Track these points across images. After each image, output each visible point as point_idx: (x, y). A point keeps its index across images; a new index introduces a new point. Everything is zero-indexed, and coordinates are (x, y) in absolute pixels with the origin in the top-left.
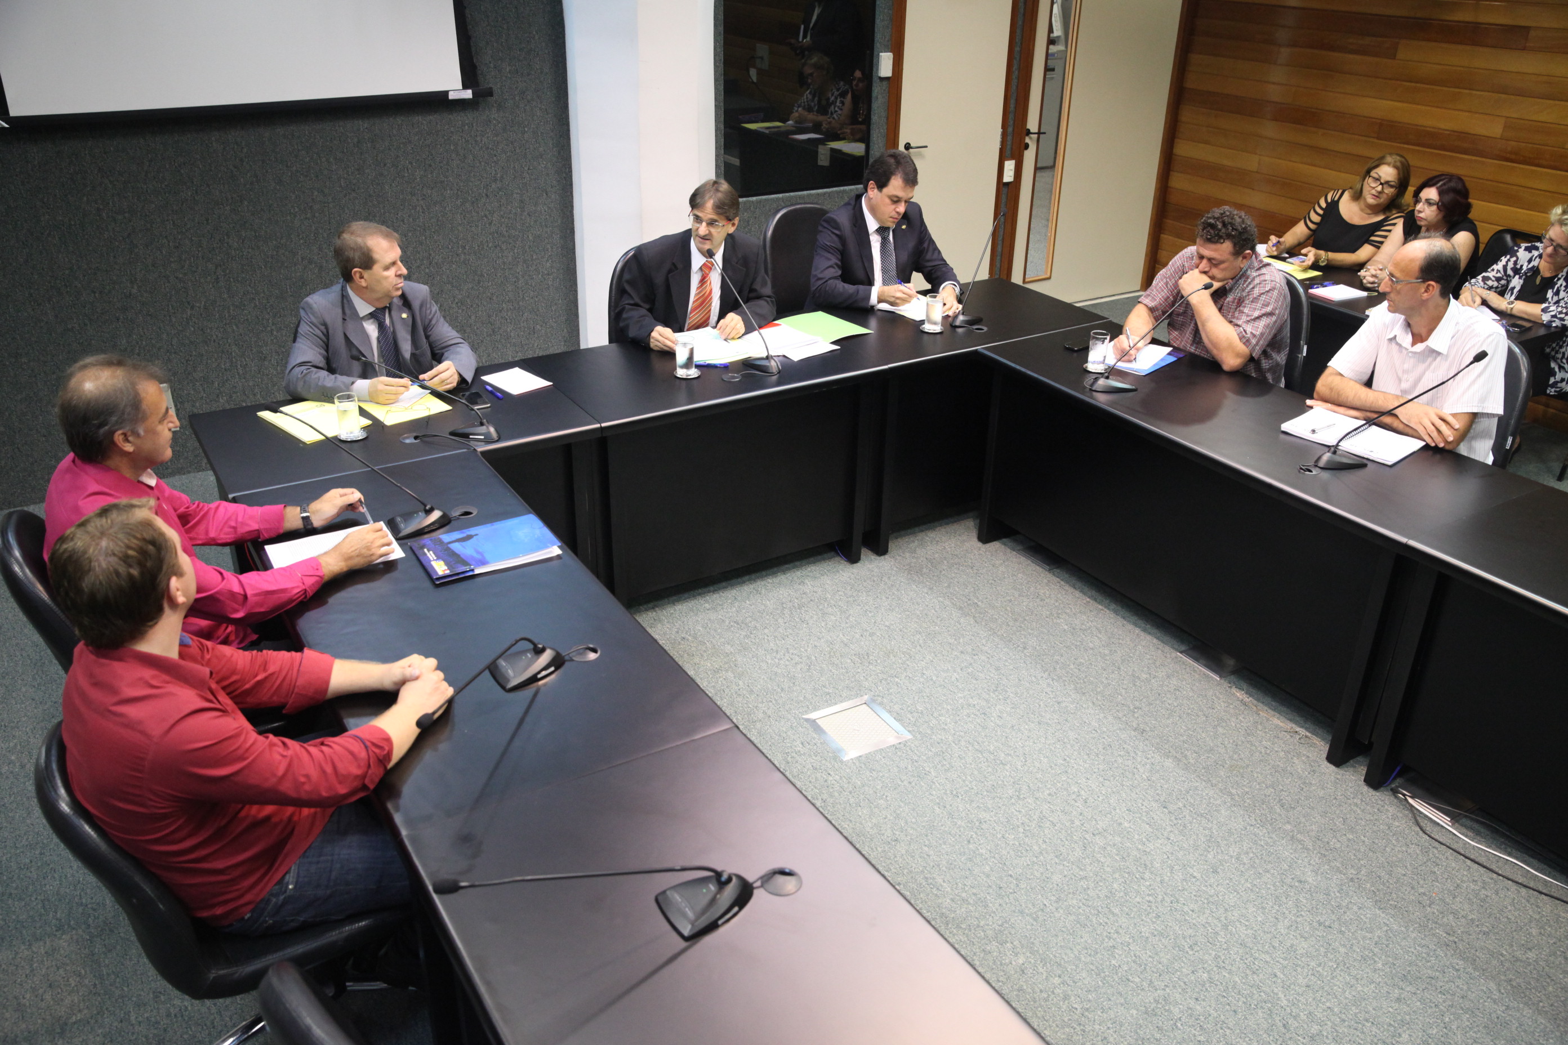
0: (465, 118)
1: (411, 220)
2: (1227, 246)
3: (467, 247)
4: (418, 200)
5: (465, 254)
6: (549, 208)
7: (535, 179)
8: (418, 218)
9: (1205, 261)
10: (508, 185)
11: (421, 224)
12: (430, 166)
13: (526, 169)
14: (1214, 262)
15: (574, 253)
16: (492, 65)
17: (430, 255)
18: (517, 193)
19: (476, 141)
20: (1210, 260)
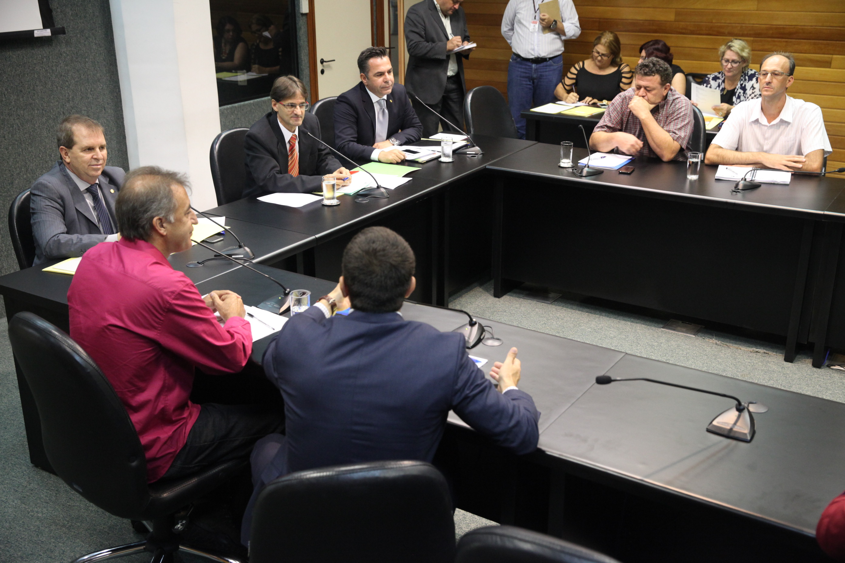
0: (44, 52)
1: (10, 136)
2: (657, 78)
3: (53, 155)
4: (14, 119)
5: (51, 161)
6: (107, 120)
7: (96, 99)
8: (16, 134)
9: (642, 89)
10: (78, 104)
11: (17, 139)
12: (21, 91)
13: (89, 90)
14: (648, 89)
15: (127, 154)
16: (59, 10)
17: (26, 163)
18: (84, 110)
19: (53, 70)
20: (645, 88)
